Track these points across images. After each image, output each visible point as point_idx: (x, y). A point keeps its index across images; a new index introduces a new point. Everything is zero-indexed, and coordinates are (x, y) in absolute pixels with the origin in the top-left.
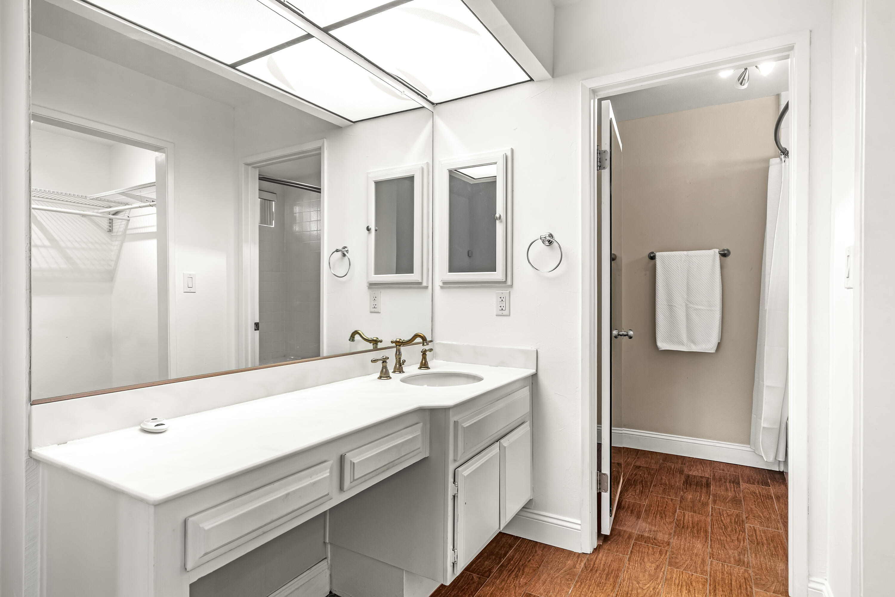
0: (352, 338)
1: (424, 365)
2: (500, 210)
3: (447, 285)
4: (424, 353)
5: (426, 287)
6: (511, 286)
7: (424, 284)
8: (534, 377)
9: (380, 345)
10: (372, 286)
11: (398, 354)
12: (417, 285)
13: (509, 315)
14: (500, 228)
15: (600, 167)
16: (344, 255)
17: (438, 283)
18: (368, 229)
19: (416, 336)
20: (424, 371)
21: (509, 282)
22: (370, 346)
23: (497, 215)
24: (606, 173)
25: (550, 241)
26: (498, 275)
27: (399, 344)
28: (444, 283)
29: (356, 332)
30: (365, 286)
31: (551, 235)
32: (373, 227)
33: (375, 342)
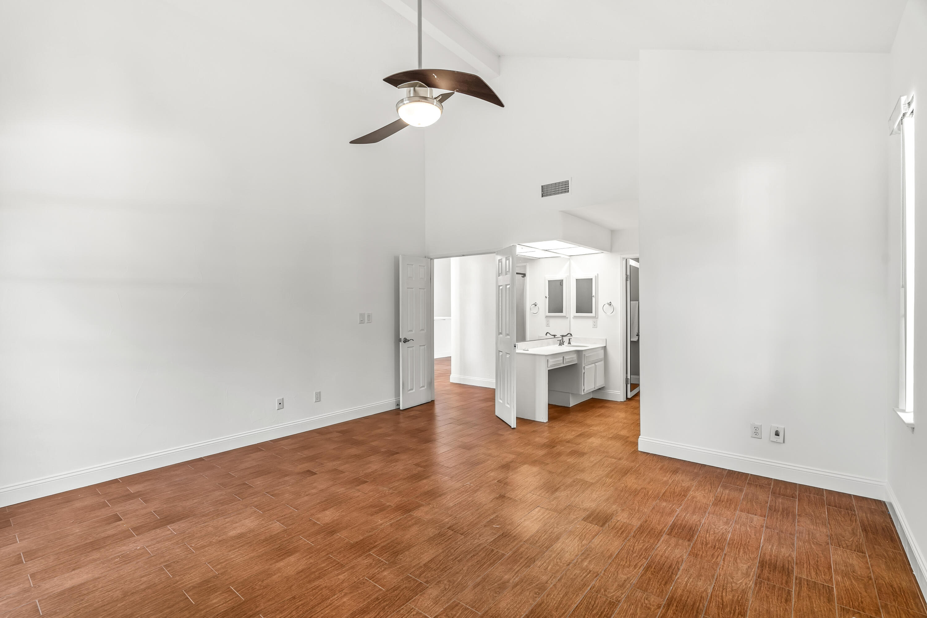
0: (546, 334)
1: (569, 343)
2: (594, 294)
3: (575, 317)
4: (569, 339)
5: (568, 318)
6: (598, 318)
7: (567, 317)
8: (605, 347)
9: (556, 337)
10: (547, 317)
11: (563, 339)
12: (564, 317)
13: (597, 327)
14: (594, 299)
15: (627, 280)
16: (536, 305)
17: (572, 316)
18: (546, 297)
19: (568, 334)
20: (569, 345)
21: (597, 317)
22: (553, 337)
23: (593, 295)
24: (628, 282)
25: (610, 304)
26: (593, 314)
27: (563, 336)
28: (574, 317)
29: (547, 333)
30: (544, 317)
31: (610, 302)
32: (548, 296)
33: (555, 336)
